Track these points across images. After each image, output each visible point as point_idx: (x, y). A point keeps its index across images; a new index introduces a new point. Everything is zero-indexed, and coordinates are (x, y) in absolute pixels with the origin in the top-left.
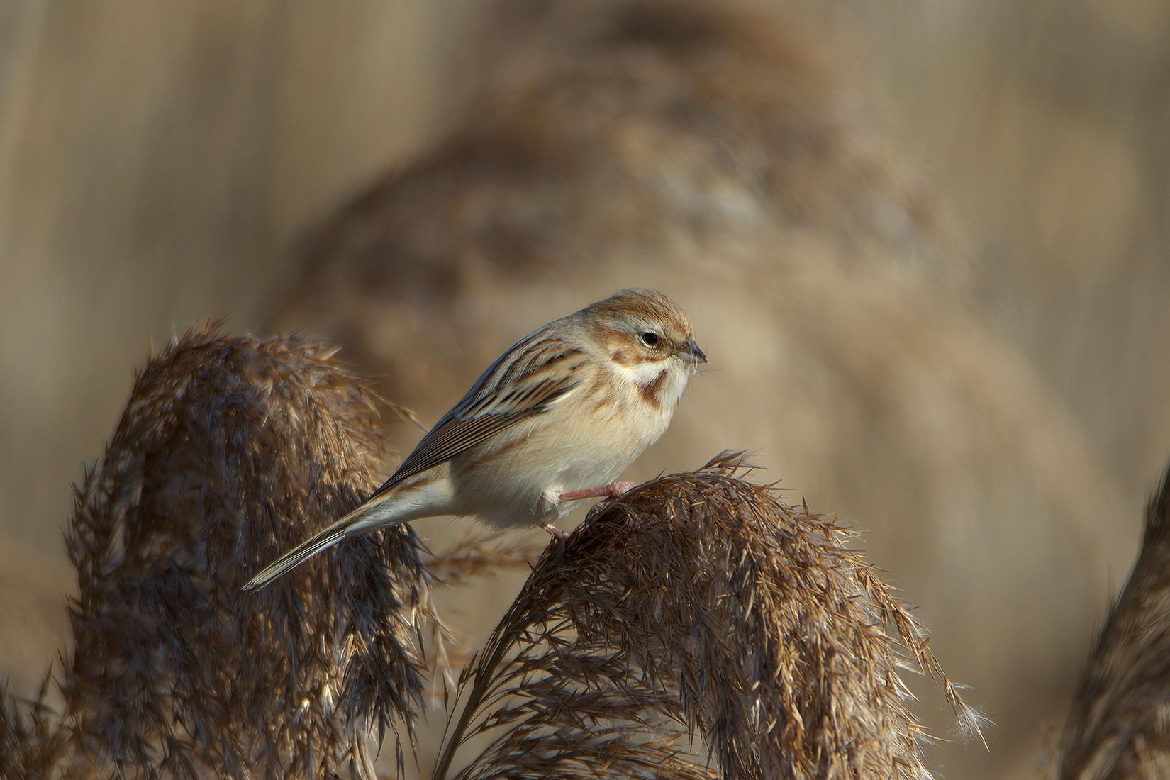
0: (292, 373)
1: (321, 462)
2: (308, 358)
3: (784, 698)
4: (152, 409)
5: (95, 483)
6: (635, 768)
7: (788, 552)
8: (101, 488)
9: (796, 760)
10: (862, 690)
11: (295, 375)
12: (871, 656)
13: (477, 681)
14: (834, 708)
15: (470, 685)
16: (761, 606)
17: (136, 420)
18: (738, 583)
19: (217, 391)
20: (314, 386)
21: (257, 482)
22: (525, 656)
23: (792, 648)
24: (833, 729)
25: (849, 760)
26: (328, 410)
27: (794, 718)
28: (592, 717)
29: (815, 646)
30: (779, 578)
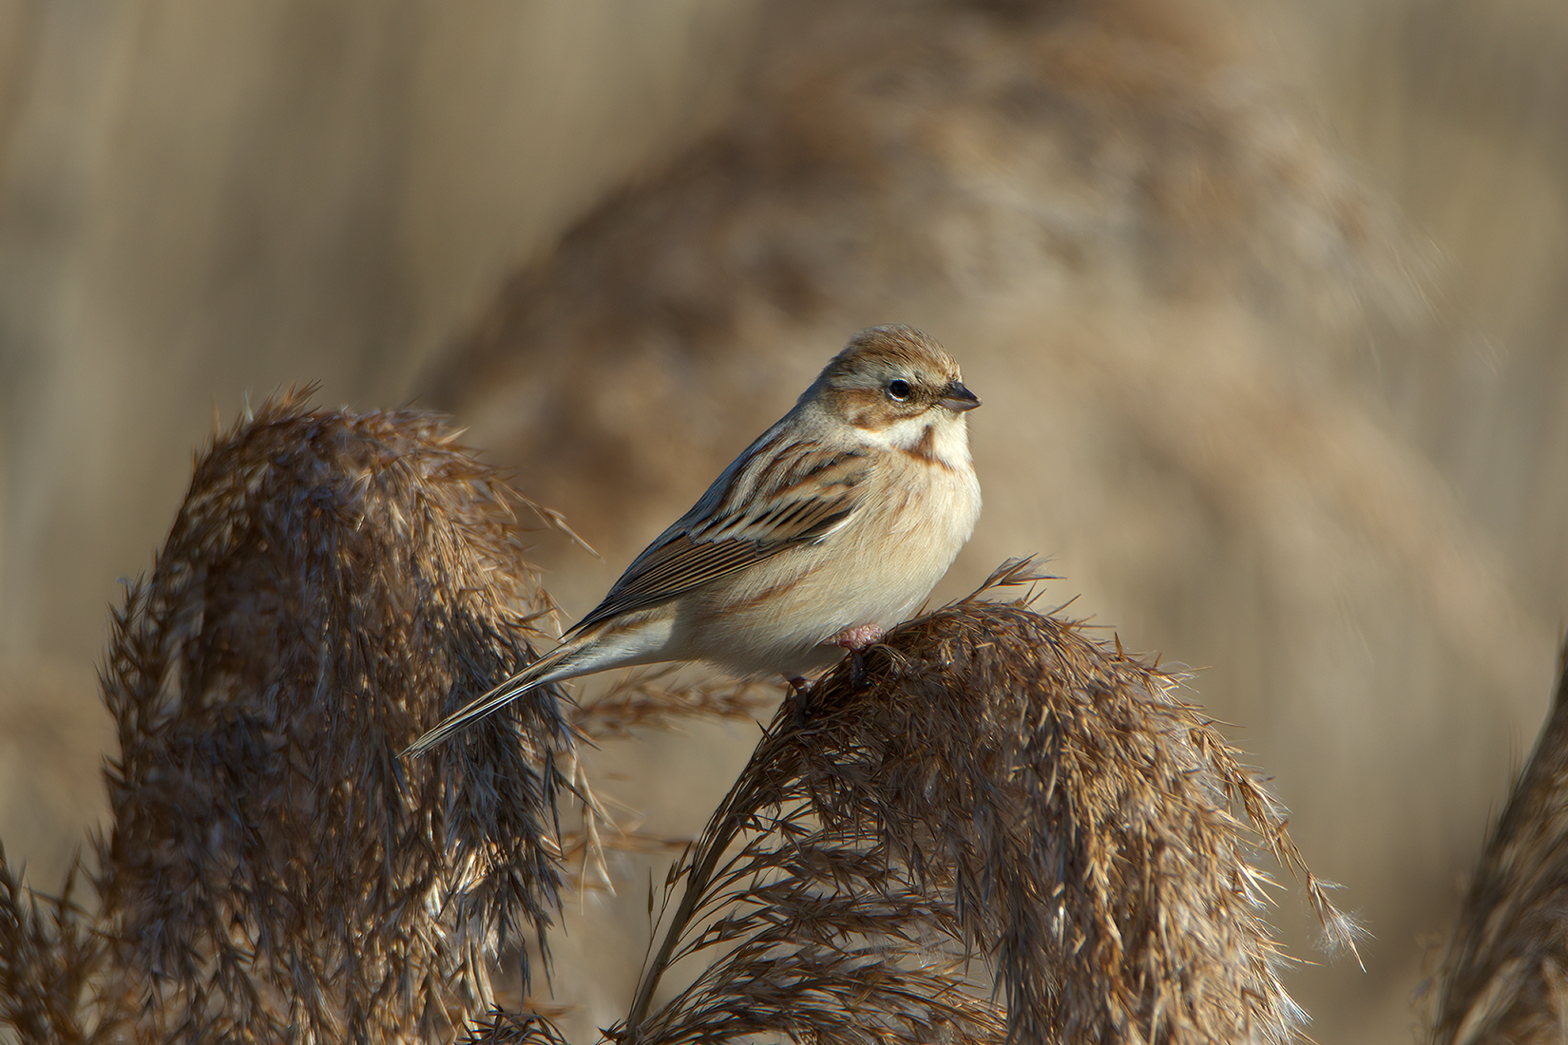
0: (397, 458)
1: (431, 580)
2: (420, 440)
3: (1096, 907)
4: (217, 506)
5: (140, 606)
6: (901, 1003)
7: (1104, 711)
8: (150, 613)
9: (1111, 989)
10: (1202, 898)
11: (400, 463)
12: (1213, 851)
13: (692, 882)
14: (1163, 921)
15: (682, 885)
16: (1066, 782)
17: (195, 521)
18: (1035, 751)
19: (299, 482)
20: (426, 477)
21: (348, 607)
22: (755, 848)
23: (1108, 839)
24: (1161, 948)
25: (1183, 990)
26: (443, 510)
27: (1108, 933)
28: (843, 931)
29: (1138, 837)
30: (1092, 746)
